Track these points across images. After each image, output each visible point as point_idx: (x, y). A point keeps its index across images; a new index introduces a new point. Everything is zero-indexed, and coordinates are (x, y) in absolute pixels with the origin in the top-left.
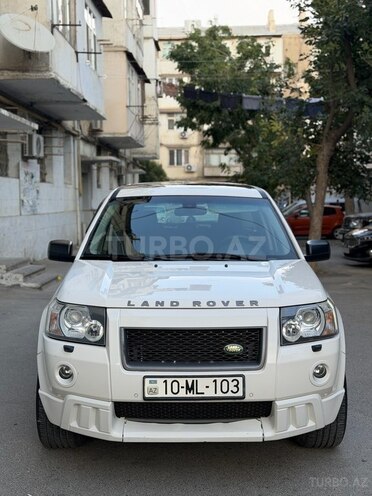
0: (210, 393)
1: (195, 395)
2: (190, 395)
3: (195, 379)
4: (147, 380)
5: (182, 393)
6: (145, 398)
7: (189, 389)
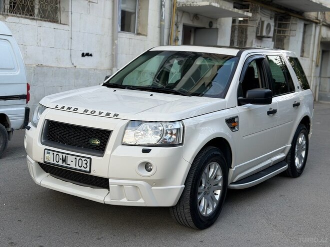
0: (73, 165)
1: (66, 165)
2: (64, 164)
3: (66, 155)
4: (46, 151)
5: (60, 163)
6: (44, 162)
7: (64, 161)
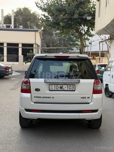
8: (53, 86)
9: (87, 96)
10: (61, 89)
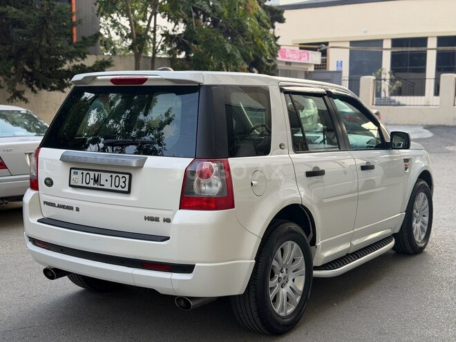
8: (80, 172)
9: (162, 215)
10: (96, 186)
